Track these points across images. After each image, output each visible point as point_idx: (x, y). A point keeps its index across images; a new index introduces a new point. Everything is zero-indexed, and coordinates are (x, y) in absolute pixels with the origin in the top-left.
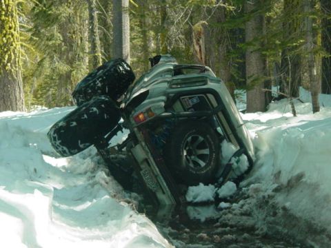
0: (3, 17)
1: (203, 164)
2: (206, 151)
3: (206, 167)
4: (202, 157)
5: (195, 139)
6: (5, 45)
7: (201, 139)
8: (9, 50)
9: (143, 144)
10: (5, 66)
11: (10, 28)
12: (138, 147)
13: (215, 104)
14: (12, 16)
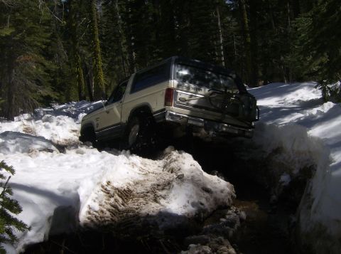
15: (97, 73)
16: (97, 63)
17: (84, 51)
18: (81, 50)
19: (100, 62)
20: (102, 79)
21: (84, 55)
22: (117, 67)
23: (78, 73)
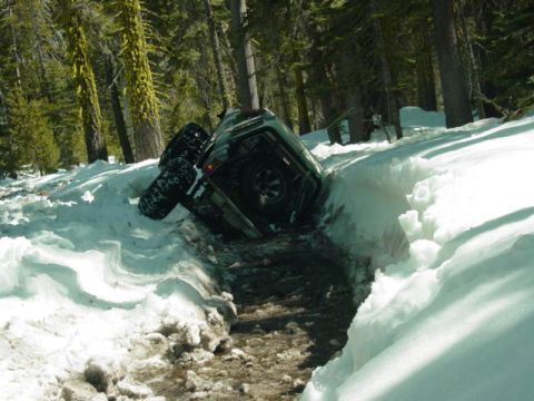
0: (135, 69)
1: (276, 193)
2: (277, 182)
3: (279, 196)
4: (274, 188)
5: (263, 174)
6: (139, 95)
7: (269, 172)
8: (143, 100)
9: (219, 190)
10: (141, 115)
11: (143, 78)
12: (215, 194)
13: (274, 139)
14: (143, 66)
15: (134, 78)
16: (132, 46)
17: (96, 14)
18: (85, 12)
19: (140, 43)
20: (151, 94)
21: (96, 27)
22: (195, 55)
23: (80, 80)
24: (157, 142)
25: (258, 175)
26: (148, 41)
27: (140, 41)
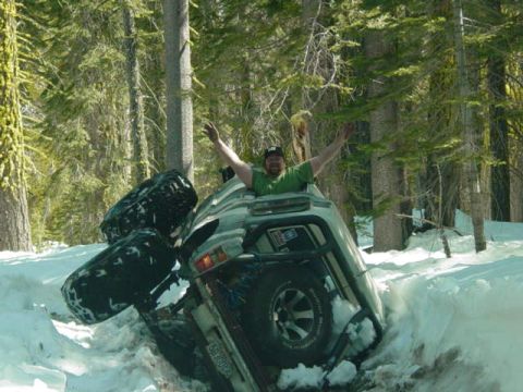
1: (303, 334)
2: (309, 314)
3: (308, 338)
5: (291, 296)
7: (301, 294)
8: (6, 156)
9: (211, 303)
11: (8, 123)
12: (202, 308)
13: (322, 240)
24: (20, 224)
25: (282, 295)
26: (22, 66)
27: (10, 63)
